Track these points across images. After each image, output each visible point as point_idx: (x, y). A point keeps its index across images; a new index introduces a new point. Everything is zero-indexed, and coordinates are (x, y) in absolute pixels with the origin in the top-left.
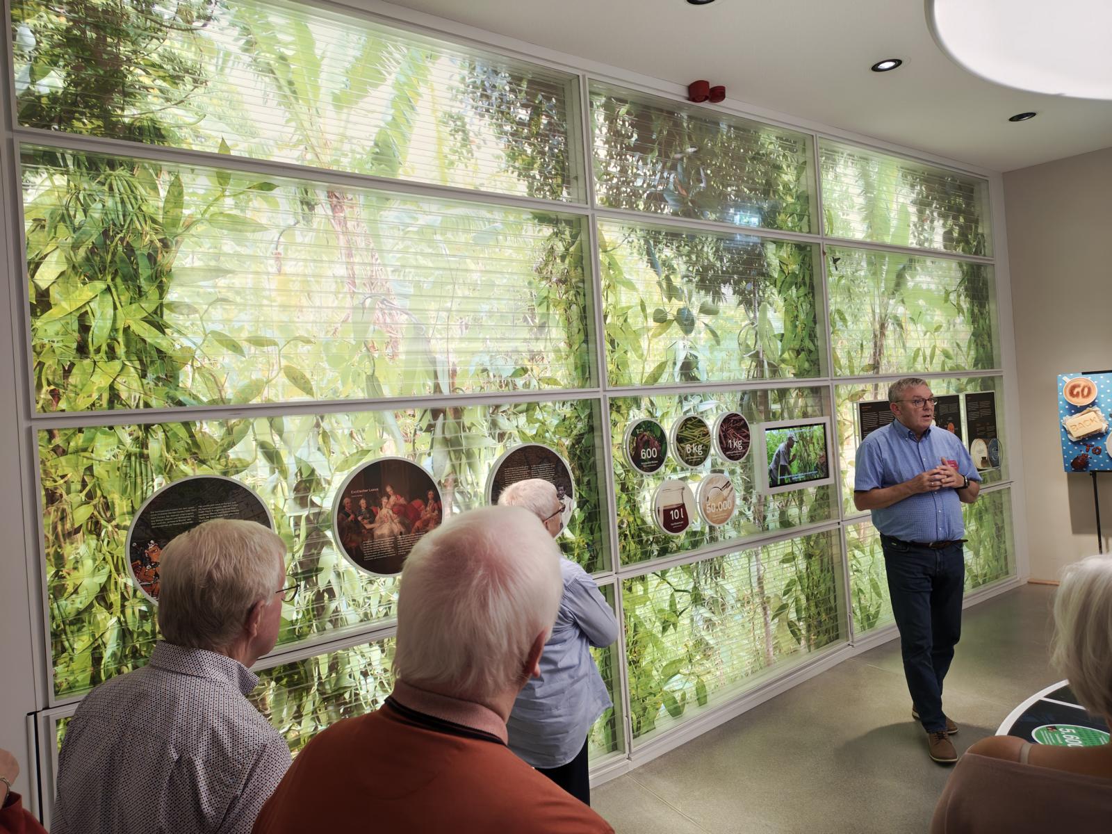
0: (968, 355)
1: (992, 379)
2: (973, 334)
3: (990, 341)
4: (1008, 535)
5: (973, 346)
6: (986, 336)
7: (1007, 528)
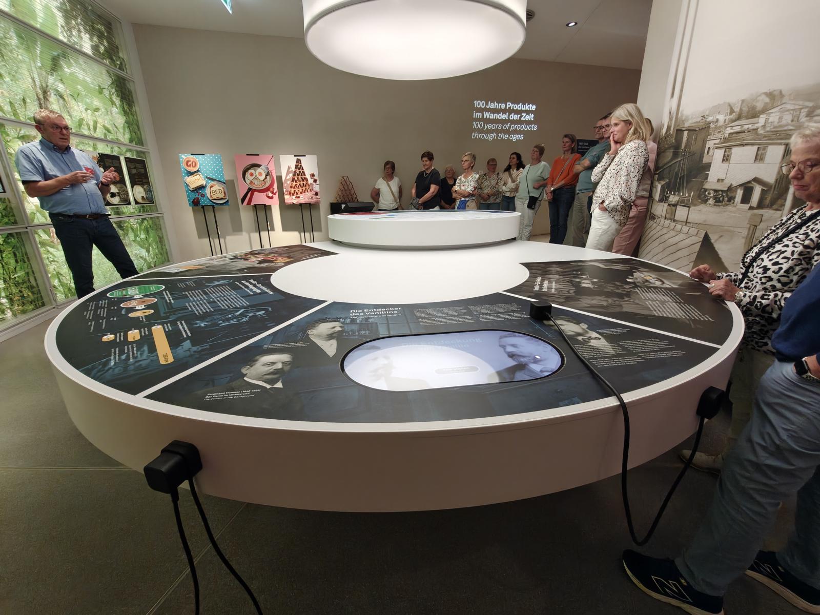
0: (124, 135)
1: (144, 153)
2: (126, 122)
3: (139, 129)
4: (166, 241)
5: (127, 130)
6: (136, 127)
7: (165, 238)
